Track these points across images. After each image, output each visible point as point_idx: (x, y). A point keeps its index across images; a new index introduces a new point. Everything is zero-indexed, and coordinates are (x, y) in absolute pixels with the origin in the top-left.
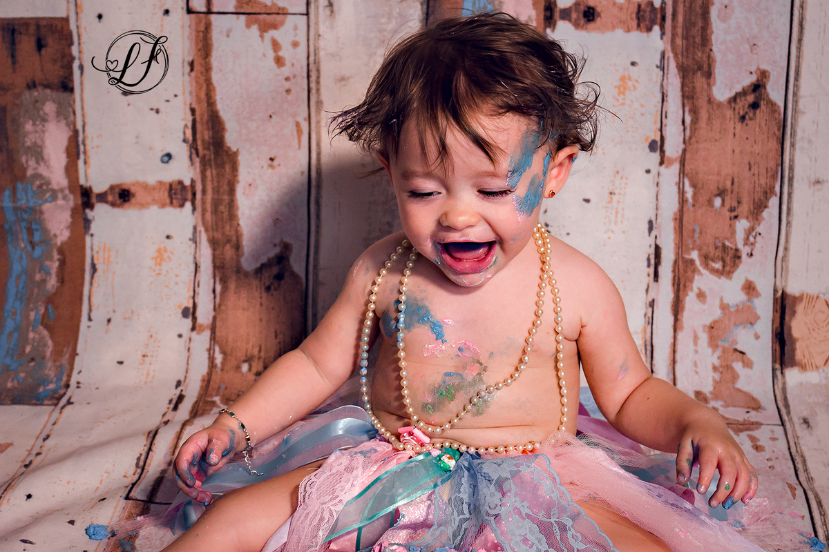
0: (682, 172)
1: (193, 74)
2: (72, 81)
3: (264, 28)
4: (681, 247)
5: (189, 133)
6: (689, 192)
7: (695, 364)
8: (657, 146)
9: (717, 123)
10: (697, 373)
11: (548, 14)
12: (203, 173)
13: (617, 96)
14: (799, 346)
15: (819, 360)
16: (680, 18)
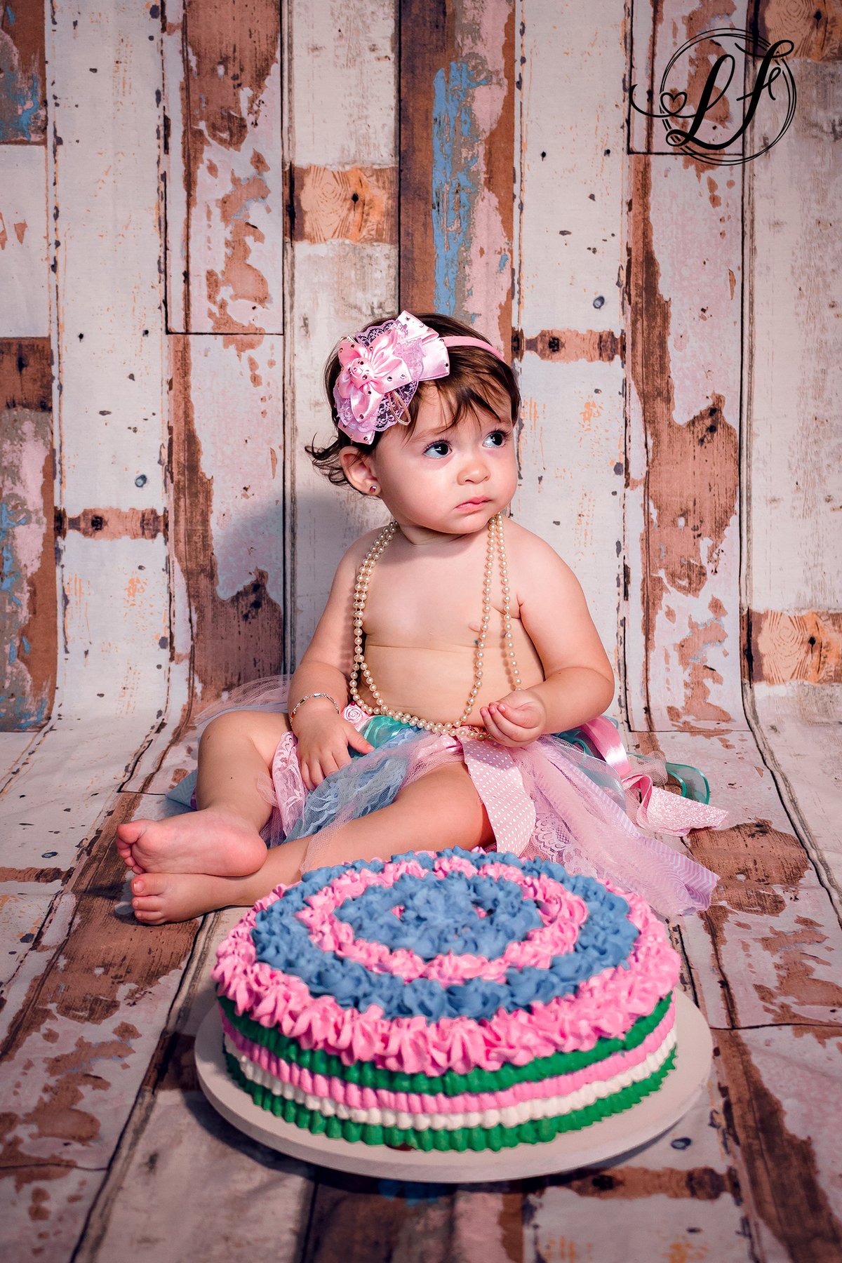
0: (647, 494)
1: (172, 392)
2: (51, 400)
3: (241, 348)
4: (648, 565)
5: (165, 452)
6: (654, 513)
7: (668, 681)
8: (622, 468)
9: (677, 446)
10: (669, 689)
11: (515, 344)
12: (177, 501)
13: (582, 422)
14: (765, 660)
15: (786, 674)
16: (640, 347)
